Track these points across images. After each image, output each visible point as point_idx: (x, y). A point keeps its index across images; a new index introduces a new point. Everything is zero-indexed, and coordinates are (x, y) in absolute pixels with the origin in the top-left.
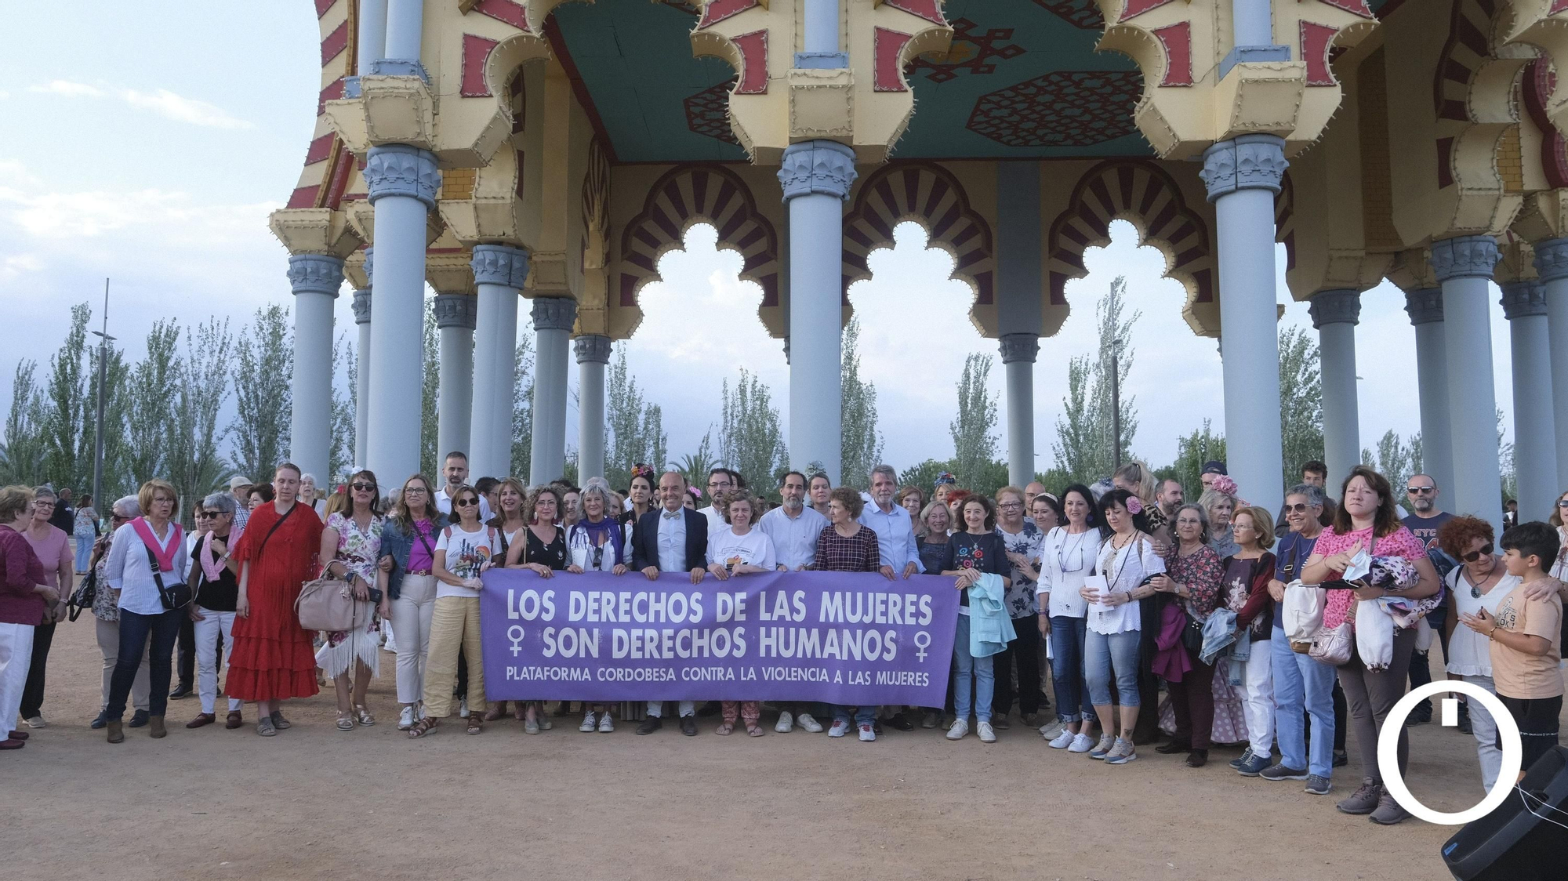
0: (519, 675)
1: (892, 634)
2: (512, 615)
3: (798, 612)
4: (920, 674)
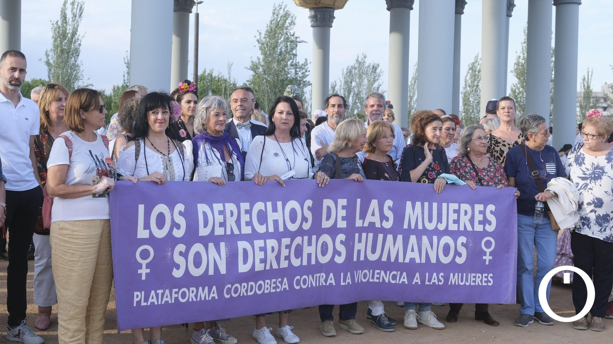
0: (146, 300)
1: (462, 239)
2: (142, 234)
3: (387, 219)
4: (486, 275)
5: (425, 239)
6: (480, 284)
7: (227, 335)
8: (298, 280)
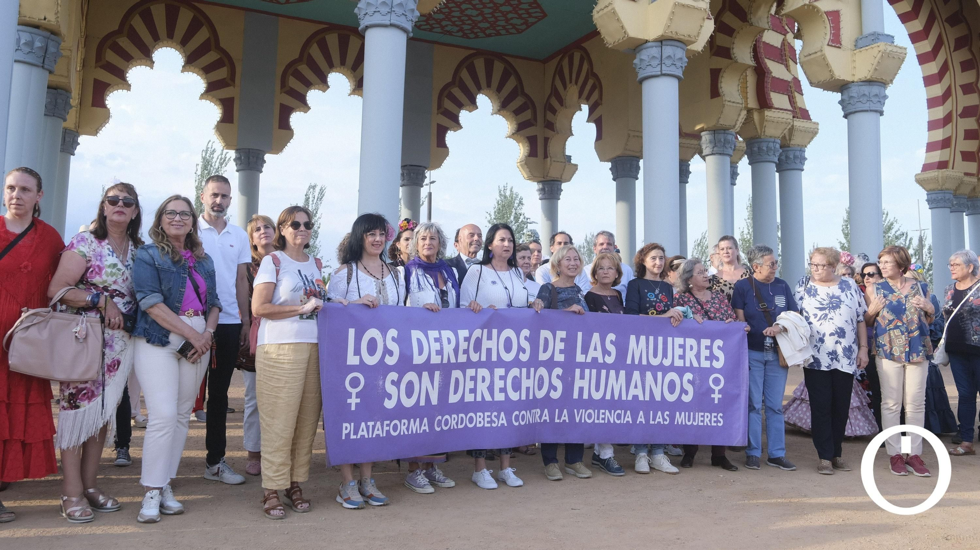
0: (356, 432)
1: (688, 376)
2: (352, 360)
3: (609, 354)
4: (716, 414)
5: (649, 375)
6: (709, 424)
7: (444, 477)
8: (516, 415)
